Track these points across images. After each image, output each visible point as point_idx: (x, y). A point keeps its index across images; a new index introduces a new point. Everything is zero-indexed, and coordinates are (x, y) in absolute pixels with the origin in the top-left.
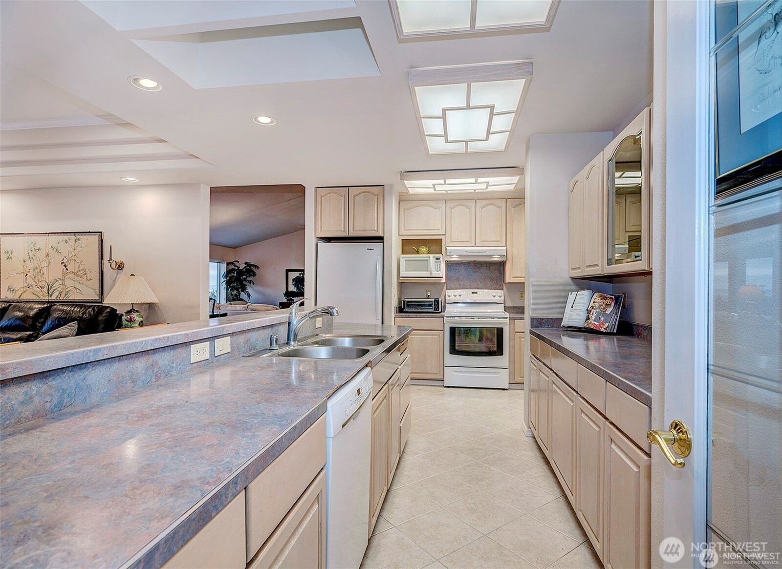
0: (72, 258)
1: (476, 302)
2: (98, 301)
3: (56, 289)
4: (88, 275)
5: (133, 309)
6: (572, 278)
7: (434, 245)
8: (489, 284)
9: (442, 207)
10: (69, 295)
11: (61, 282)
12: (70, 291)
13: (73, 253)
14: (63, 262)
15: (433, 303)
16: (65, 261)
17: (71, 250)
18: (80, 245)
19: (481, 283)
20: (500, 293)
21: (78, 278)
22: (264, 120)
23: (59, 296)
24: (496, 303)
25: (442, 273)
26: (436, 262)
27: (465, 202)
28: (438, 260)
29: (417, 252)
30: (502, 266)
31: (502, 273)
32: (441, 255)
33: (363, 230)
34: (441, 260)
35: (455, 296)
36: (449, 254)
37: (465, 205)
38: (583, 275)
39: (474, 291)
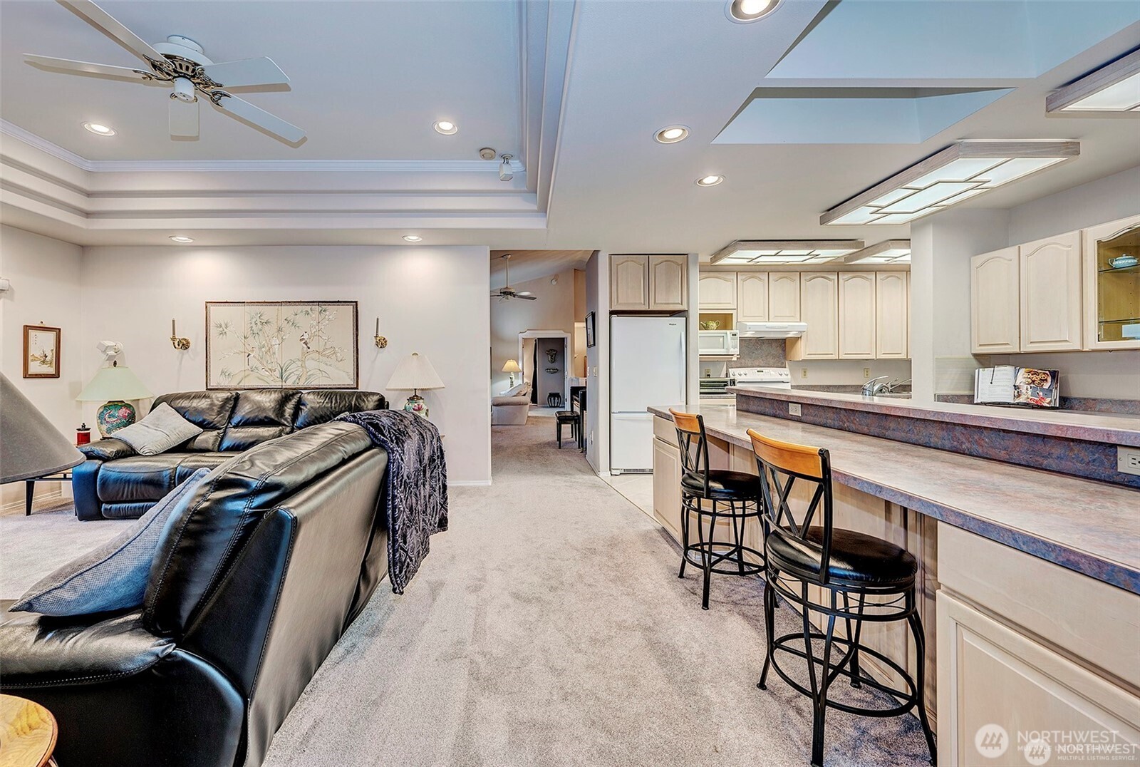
0: (316, 333)
1: (764, 380)
2: (352, 386)
3: (293, 372)
4: (338, 355)
5: (416, 395)
6: (976, 356)
7: (724, 321)
8: (772, 361)
9: (733, 279)
10: (311, 380)
11: (299, 363)
12: (312, 375)
13: (317, 327)
14: (303, 339)
15: (729, 383)
16: (306, 337)
17: (315, 323)
18: (327, 317)
19: (763, 360)
20: (786, 371)
21: (325, 359)
22: (711, 180)
23: (297, 381)
24: (783, 382)
25: (736, 351)
26: (732, 339)
27: (757, 275)
28: (734, 337)
29: (706, 328)
30: (785, 343)
31: (784, 350)
32: (738, 331)
33: (665, 304)
34: (738, 336)
35: (740, 375)
36: (748, 329)
37: (756, 278)
38: (1018, 351)
39: (759, 369)
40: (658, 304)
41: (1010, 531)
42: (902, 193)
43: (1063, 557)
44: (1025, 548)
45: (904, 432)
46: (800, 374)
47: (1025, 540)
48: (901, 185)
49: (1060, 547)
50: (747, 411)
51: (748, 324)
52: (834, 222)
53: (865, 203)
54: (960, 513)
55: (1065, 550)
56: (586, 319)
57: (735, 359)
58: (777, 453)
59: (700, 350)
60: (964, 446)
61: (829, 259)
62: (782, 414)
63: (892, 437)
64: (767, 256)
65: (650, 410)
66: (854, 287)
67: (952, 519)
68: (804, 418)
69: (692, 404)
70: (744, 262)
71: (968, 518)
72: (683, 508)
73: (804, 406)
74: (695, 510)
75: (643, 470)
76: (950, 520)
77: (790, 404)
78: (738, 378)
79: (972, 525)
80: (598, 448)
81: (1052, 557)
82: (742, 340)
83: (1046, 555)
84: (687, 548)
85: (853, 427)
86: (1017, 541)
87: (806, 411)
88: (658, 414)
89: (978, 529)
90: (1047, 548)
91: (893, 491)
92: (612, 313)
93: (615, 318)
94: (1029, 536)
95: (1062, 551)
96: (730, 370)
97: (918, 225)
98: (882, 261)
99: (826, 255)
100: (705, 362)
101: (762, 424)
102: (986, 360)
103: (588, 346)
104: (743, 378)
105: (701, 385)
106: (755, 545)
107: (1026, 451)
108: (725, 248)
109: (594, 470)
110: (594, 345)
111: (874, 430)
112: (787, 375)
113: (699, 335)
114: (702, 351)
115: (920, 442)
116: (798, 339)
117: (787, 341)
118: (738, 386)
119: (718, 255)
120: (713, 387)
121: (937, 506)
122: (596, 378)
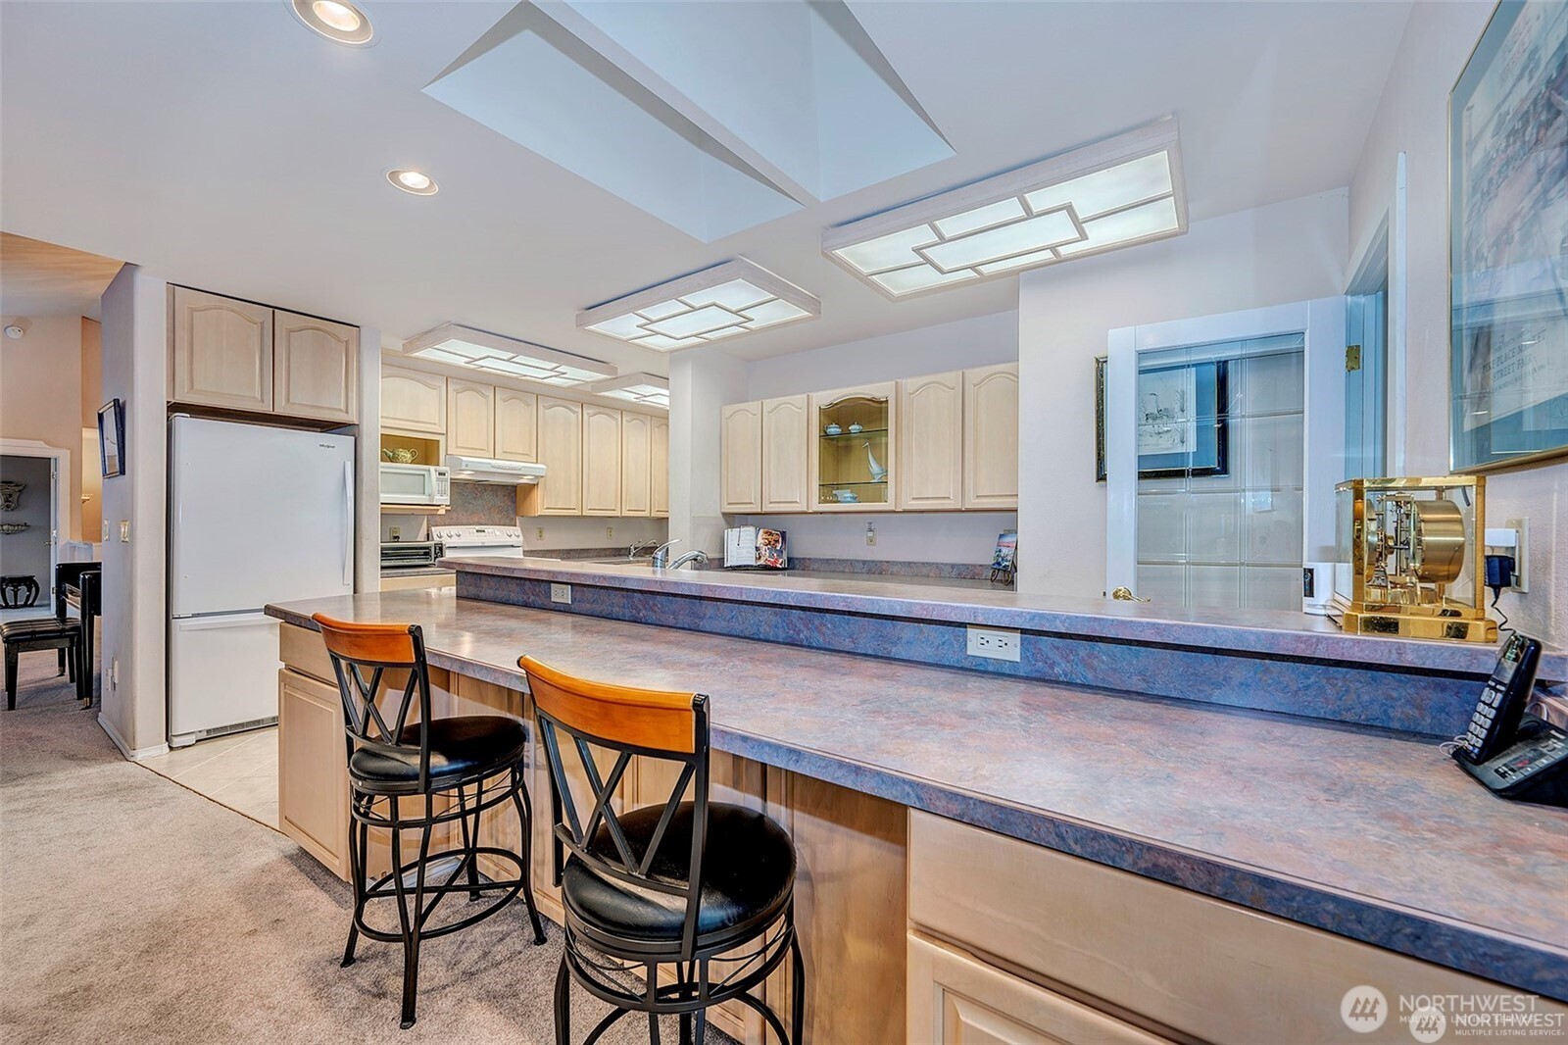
1: (486, 544)
6: (724, 514)
7: (425, 451)
8: (497, 517)
9: (439, 387)
15: (433, 550)
20: (517, 530)
22: (413, 179)
24: (512, 546)
25: (444, 500)
26: (438, 480)
27: (478, 387)
28: (442, 477)
29: (393, 459)
30: (515, 491)
31: (514, 501)
32: (448, 469)
33: (313, 407)
34: (448, 476)
35: (450, 537)
36: (463, 467)
37: (478, 391)
38: (759, 511)
39: (477, 528)
40: (294, 404)
41: (1052, 821)
42: (675, 307)
43: (1146, 861)
44: (1078, 850)
45: (724, 620)
46: (535, 535)
47: (1078, 835)
48: (676, 296)
49: (1140, 844)
50: (476, 599)
51: (464, 458)
52: (591, 327)
53: (633, 310)
54: (956, 795)
55: (1150, 848)
56: (101, 417)
57: (442, 512)
58: (597, 710)
59: (382, 495)
60: (801, 635)
61: (577, 382)
62: (539, 602)
63: (708, 629)
64: (496, 361)
65: (269, 610)
66: (600, 424)
67: (941, 805)
68: (576, 607)
69: (365, 591)
70: (461, 362)
71: (971, 802)
72: (354, 822)
73: (576, 588)
74: (383, 823)
75: (258, 722)
76: (937, 807)
77: (552, 585)
78: (447, 542)
79: (979, 814)
80: (133, 700)
81: (1128, 861)
82: (454, 483)
83: (1117, 859)
84: (362, 897)
85: (654, 618)
86: (1064, 839)
87: (578, 596)
88: (289, 618)
89: (990, 821)
90: (1118, 847)
91: (823, 758)
92: (174, 408)
93: (182, 421)
94: (1085, 828)
95: (1145, 851)
96: (433, 529)
97: (677, 356)
98: (631, 397)
99: (575, 375)
100: (389, 514)
101: (513, 624)
102: (734, 519)
103: (105, 474)
104: (454, 542)
105: (382, 554)
106: (501, 838)
107: (873, 637)
108: (430, 331)
109: (117, 748)
110: (122, 472)
111: (685, 621)
112: (518, 536)
113: (381, 470)
114: (385, 497)
115: (747, 633)
116: (532, 487)
117: (518, 489)
118: (449, 555)
119: (416, 340)
120: (401, 557)
121: (911, 784)
122: (127, 546)
